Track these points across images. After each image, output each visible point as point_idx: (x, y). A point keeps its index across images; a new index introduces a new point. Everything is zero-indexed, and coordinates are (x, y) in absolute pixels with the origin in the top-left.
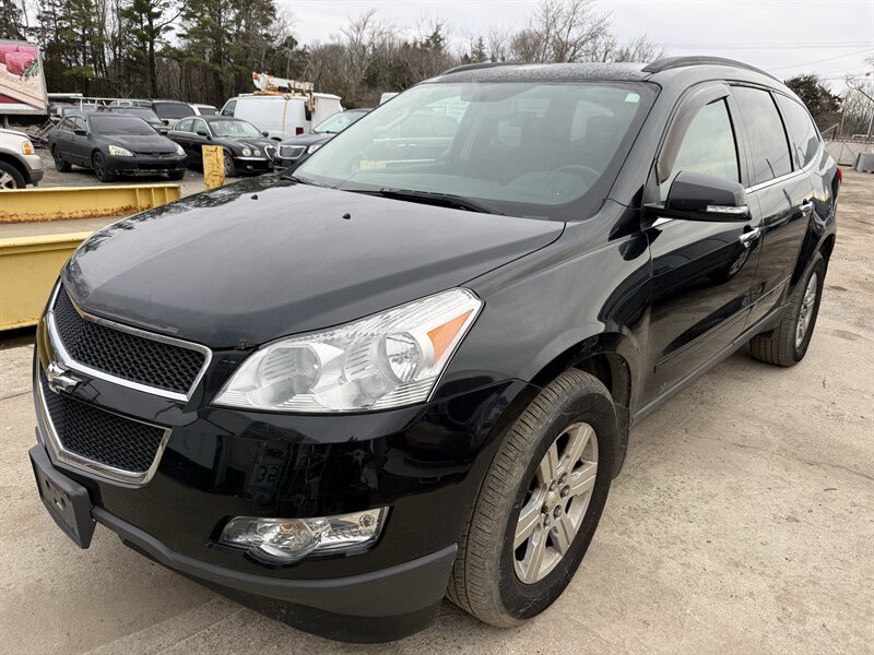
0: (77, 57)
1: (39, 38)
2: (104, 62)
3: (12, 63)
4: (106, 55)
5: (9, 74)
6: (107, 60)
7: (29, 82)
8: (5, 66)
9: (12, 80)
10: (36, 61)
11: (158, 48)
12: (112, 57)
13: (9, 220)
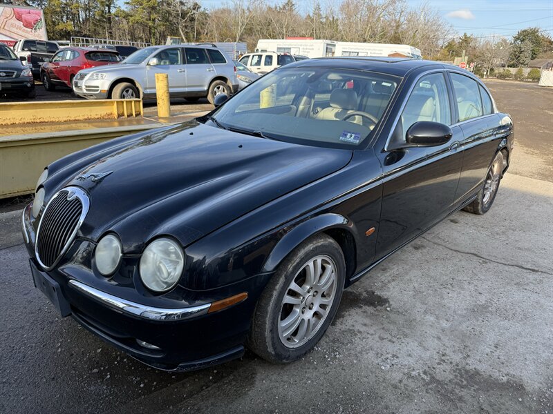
0: (62, 17)
1: (38, 5)
2: (80, 21)
3: (26, 21)
4: (81, 16)
5: (25, 28)
6: (81, 20)
7: (36, 33)
8: (22, 23)
9: (26, 32)
10: (41, 20)
11: (113, 11)
12: (84, 17)
13: (38, 121)
